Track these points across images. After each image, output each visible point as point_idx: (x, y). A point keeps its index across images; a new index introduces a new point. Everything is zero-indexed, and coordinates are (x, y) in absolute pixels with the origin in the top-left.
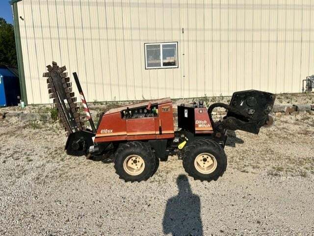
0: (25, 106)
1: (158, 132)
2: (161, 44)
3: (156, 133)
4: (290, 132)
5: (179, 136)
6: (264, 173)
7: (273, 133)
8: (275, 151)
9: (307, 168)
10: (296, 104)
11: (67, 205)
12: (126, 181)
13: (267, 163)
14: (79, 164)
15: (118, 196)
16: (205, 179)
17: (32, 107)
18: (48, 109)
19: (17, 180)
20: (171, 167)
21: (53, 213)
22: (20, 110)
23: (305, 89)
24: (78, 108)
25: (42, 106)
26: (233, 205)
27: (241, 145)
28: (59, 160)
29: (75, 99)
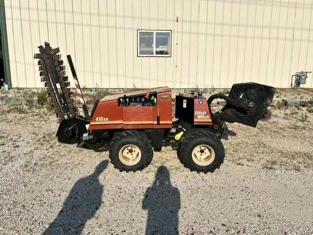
0: (9, 89)
1: (156, 122)
2: (155, 32)
3: (154, 123)
4: (280, 126)
5: (177, 127)
6: (259, 166)
7: (264, 127)
8: (268, 144)
9: (299, 163)
10: (285, 99)
11: (60, 195)
12: (121, 171)
13: (261, 156)
14: (70, 152)
15: (113, 186)
16: (202, 171)
17: (16, 90)
18: (34, 93)
19: (3, 167)
20: (166, 157)
21: (45, 203)
22: (4, 93)
23: (294, 84)
24: (72, 93)
25: (27, 90)
26: (232, 198)
27: (234, 137)
28: (48, 147)
29: (69, 84)
